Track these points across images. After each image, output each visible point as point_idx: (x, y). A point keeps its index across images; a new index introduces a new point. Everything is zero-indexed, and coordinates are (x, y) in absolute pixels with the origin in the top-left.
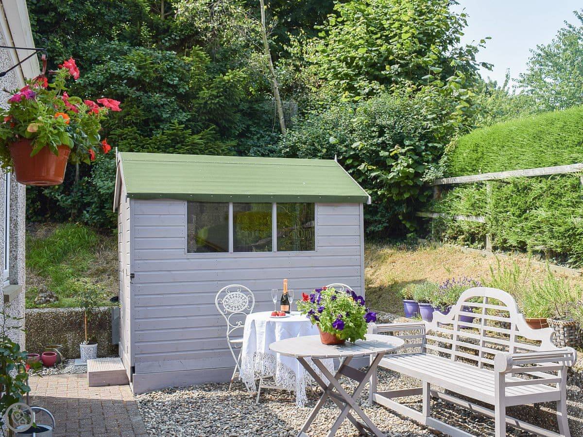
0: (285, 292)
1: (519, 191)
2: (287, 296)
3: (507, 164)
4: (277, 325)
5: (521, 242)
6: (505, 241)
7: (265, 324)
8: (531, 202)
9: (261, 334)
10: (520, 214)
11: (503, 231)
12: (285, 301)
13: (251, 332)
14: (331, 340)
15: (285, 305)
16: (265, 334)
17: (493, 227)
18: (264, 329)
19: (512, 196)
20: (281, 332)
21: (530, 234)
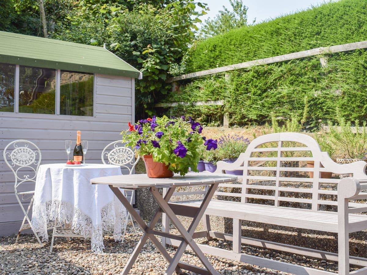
0: (78, 143)
1: (259, 76)
2: (80, 146)
3: (245, 58)
4: (75, 172)
5: (261, 115)
6: (243, 117)
7: (62, 172)
8: (271, 83)
9: (58, 181)
10: (260, 93)
11: (242, 109)
12: (78, 152)
13: (46, 181)
14: (161, 173)
15: (78, 155)
16: (62, 182)
17: (232, 107)
18: (61, 177)
19: (253, 80)
20: (80, 179)
21: (269, 108)
